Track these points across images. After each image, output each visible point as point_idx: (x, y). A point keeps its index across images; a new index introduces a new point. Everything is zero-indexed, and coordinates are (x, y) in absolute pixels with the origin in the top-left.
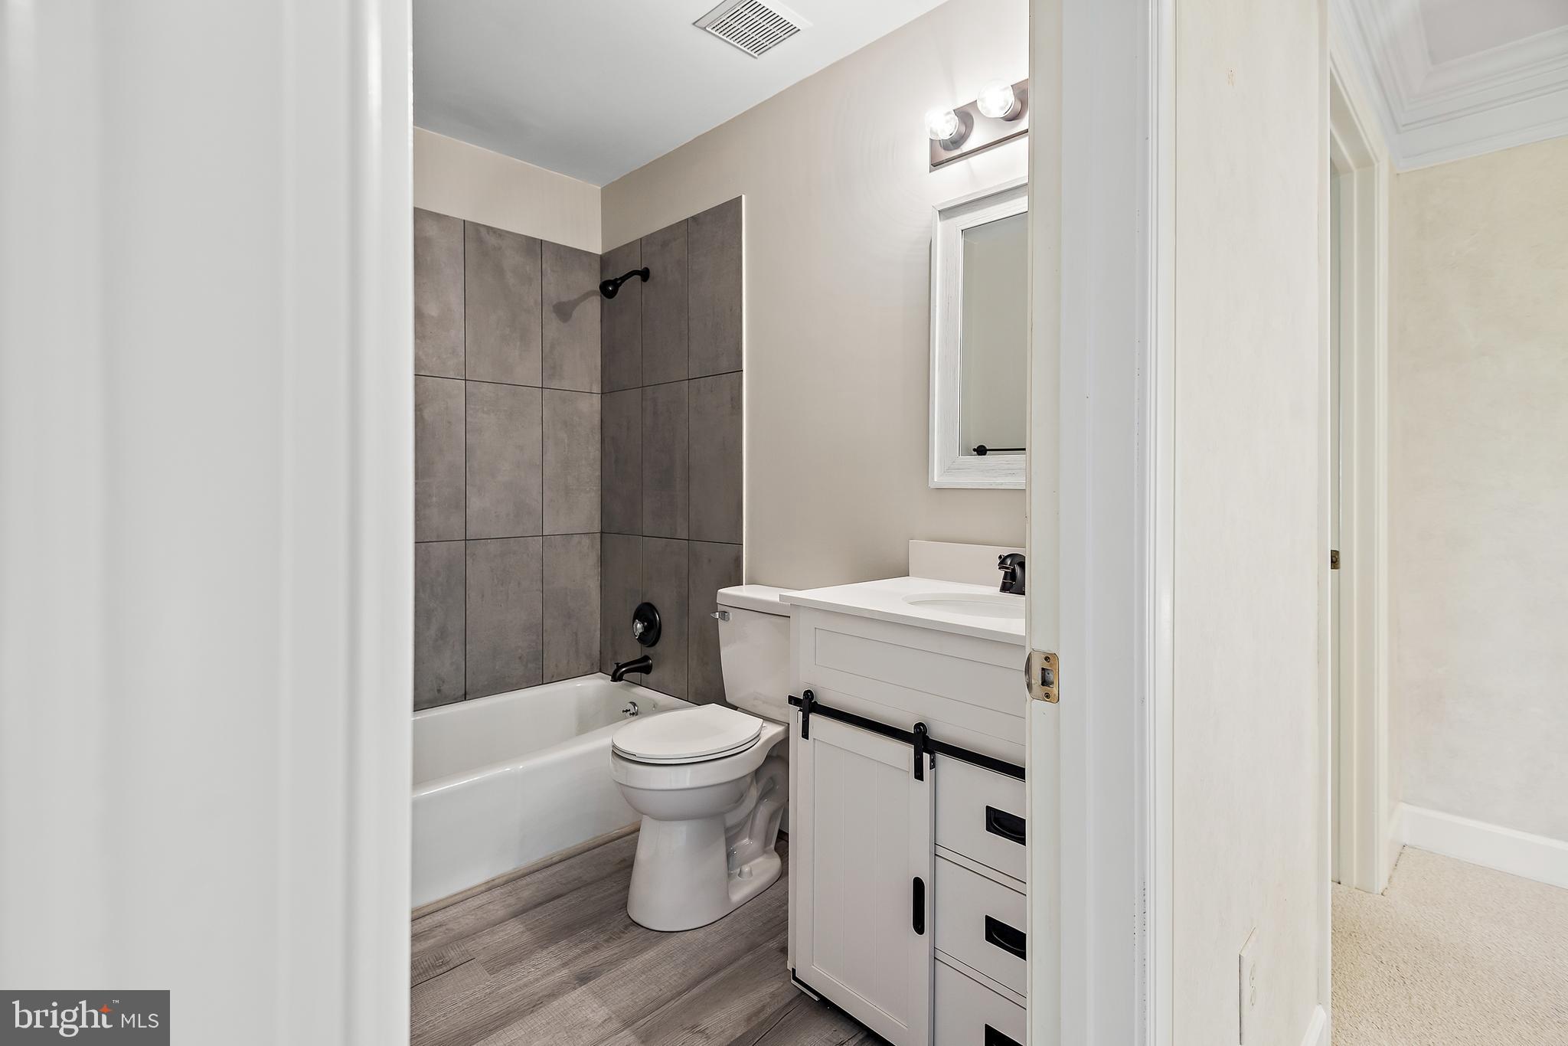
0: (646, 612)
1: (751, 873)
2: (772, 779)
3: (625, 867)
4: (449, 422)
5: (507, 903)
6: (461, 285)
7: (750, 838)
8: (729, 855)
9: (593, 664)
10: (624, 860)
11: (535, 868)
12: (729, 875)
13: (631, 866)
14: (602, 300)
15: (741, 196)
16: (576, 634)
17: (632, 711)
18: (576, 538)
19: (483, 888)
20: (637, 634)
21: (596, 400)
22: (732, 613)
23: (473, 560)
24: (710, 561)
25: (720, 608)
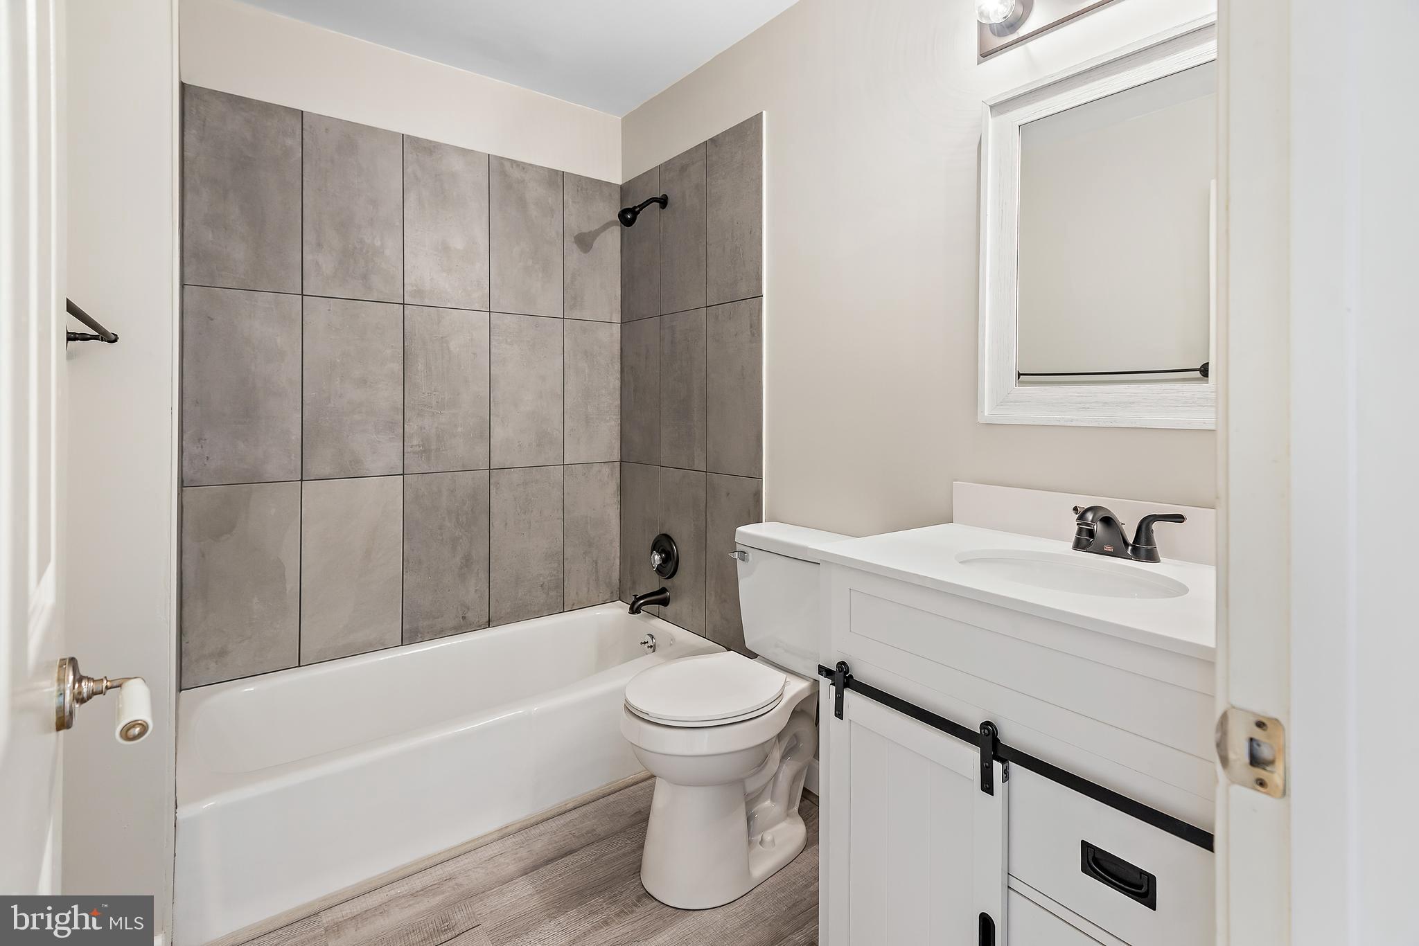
0: (664, 544)
1: (773, 841)
2: (796, 736)
3: (640, 820)
4: (474, 354)
5: (518, 855)
6: (485, 219)
7: (772, 800)
8: (750, 819)
9: (612, 593)
10: (639, 812)
11: (549, 815)
12: (750, 842)
13: (646, 820)
14: (622, 230)
15: (762, 112)
16: (596, 563)
17: (650, 643)
18: (596, 467)
19: (495, 836)
20: (655, 565)
21: (617, 329)
22: (752, 554)
23: (497, 489)
24: (728, 494)
25: (739, 548)
